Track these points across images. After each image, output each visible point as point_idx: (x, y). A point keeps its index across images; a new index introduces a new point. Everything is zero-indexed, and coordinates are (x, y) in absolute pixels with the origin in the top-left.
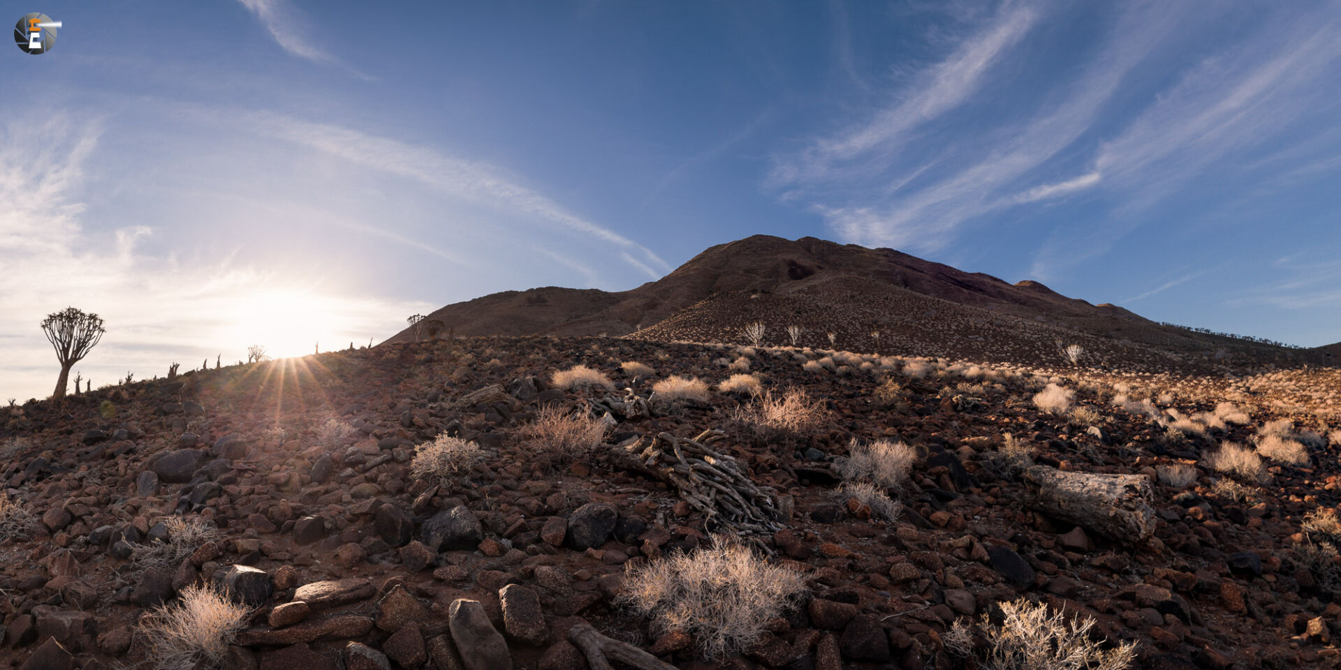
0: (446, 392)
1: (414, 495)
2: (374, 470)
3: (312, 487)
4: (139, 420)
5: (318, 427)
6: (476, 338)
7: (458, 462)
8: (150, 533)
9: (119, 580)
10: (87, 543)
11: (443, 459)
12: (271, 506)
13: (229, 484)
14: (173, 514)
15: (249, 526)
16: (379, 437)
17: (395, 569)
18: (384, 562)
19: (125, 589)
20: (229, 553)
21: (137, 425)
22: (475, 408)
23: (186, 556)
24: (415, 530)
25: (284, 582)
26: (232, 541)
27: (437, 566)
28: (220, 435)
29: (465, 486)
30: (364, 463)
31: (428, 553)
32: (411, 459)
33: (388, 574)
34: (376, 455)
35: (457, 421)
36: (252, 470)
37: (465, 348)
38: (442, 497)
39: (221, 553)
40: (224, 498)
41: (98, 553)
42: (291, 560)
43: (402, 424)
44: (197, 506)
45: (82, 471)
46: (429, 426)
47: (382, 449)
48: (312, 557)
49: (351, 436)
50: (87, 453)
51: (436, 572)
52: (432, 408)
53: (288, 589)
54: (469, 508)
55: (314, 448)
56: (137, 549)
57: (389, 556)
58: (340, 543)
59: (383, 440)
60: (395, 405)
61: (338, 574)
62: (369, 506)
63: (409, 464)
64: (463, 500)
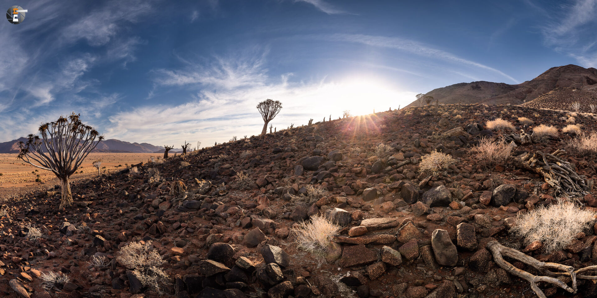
0: (436, 131)
1: (420, 180)
2: (401, 168)
3: (372, 175)
4: (296, 144)
5: (375, 147)
6: (449, 104)
7: (442, 165)
8: (299, 191)
9: (285, 209)
10: (273, 193)
11: (434, 163)
12: (353, 183)
13: (334, 172)
14: (309, 184)
15: (343, 191)
16: (404, 152)
17: (409, 214)
18: (404, 211)
19: (288, 213)
20: (332, 202)
21: (295, 146)
22: (450, 138)
23: (314, 202)
24: (419, 197)
25: (357, 217)
26: (334, 197)
27: (429, 214)
28: (330, 150)
29: (445, 176)
30: (397, 164)
31: (425, 207)
32: (419, 163)
33: (405, 216)
34: (402, 160)
35: (442, 145)
36: (345, 166)
37: (444, 110)
38: (434, 181)
39: (329, 202)
40: (332, 178)
41: (277, 197)
42: (360, 207)
43: (415, 146)
44: (320, 181)
45: (272, 164)
46: (428, 147)
47: (405, 158)
48: (370, 207)
49: (391, 151)
50: (274, 157)
51: (428, 216)
52: (429, 138)
53: (358, 220)
54: (446, 187)
55: (374, 157)
56: (293, 197)
57: (406, 208)
58: (384, 201)
59: (406, 154)
60: (412, 137)
61: (382, 215)
62: (398, 184)
63: (418, 165)
64: (444, 183)
